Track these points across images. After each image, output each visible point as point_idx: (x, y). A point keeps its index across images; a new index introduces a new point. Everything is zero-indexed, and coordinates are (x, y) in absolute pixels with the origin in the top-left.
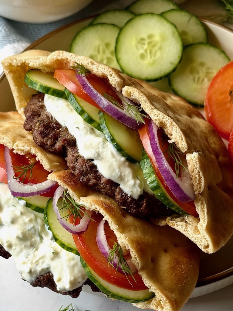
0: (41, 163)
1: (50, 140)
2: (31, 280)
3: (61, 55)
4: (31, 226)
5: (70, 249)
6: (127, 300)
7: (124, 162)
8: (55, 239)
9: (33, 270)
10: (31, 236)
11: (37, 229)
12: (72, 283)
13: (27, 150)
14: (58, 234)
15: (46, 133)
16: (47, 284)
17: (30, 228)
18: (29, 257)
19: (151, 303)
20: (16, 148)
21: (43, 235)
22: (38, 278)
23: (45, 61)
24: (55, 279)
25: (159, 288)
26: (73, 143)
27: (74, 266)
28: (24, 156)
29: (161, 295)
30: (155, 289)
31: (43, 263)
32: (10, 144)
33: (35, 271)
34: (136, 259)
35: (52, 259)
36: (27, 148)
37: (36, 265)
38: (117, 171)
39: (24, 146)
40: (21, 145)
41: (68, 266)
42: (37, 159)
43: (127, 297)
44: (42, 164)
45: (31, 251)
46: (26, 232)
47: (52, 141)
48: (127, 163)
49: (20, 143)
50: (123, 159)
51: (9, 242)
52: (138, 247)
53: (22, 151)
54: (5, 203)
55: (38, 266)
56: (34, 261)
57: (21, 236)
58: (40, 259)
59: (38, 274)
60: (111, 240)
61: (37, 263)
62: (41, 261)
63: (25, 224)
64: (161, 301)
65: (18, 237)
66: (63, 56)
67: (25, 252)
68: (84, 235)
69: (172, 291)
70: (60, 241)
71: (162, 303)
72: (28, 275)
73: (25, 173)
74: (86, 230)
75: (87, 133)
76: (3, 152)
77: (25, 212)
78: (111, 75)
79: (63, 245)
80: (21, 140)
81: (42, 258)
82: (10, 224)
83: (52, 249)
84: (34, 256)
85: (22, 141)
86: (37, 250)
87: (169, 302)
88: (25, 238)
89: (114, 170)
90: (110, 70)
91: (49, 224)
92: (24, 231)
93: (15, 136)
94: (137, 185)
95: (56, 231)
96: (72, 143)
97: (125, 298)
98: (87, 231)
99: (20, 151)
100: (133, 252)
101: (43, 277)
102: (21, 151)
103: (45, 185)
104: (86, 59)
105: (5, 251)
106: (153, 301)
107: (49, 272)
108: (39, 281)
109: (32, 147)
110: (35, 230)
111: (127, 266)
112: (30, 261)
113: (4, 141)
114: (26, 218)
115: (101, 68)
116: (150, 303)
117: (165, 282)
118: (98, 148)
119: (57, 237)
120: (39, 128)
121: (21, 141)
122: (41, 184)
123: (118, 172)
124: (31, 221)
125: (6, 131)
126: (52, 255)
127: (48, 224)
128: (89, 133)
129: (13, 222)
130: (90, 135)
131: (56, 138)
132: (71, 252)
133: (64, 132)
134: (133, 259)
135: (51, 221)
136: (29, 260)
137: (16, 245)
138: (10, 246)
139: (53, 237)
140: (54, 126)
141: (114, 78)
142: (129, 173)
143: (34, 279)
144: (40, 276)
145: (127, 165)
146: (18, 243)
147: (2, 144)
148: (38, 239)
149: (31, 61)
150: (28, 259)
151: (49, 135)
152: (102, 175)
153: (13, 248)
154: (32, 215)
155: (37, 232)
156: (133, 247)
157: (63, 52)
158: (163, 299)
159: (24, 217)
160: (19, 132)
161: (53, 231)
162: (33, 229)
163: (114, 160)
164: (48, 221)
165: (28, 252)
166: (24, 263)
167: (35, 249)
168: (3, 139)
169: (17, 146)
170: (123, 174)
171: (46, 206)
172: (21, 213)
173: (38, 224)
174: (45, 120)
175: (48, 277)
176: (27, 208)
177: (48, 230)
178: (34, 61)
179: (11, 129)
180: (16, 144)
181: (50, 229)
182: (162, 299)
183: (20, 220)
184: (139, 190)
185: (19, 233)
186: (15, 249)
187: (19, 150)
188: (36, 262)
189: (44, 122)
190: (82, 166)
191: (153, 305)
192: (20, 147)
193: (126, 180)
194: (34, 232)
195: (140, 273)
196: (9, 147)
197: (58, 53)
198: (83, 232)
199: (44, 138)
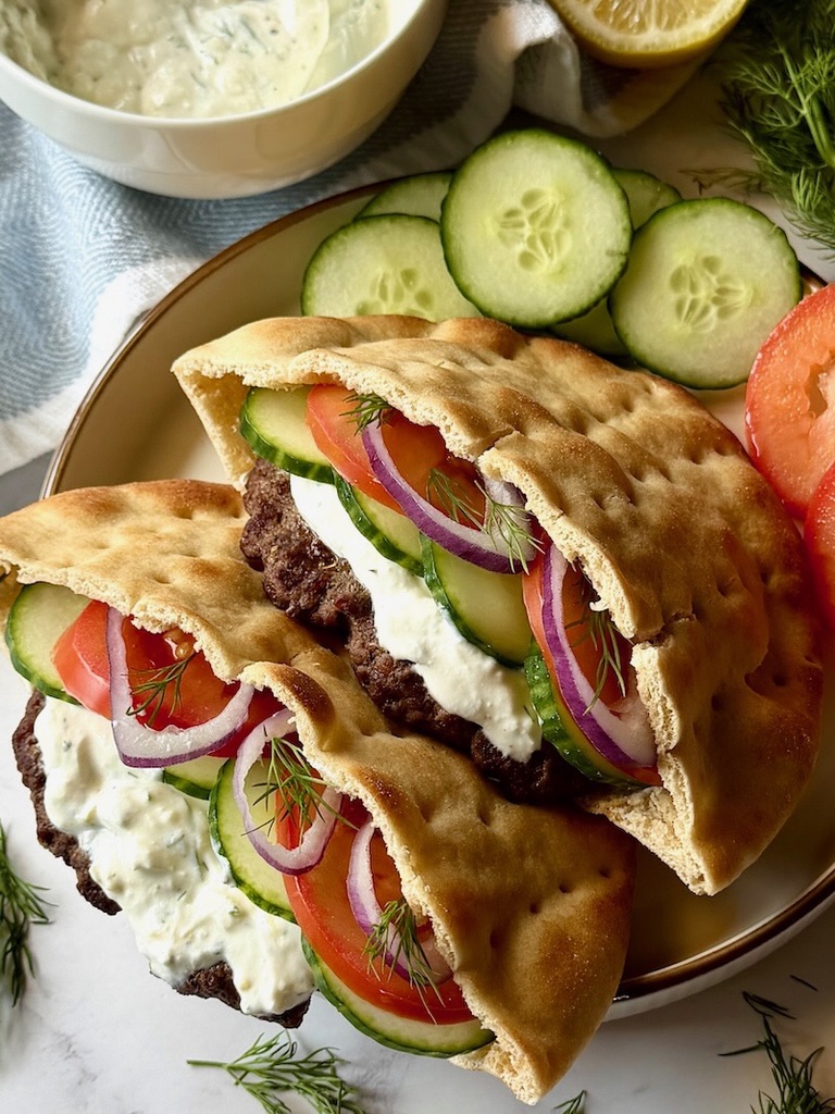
0: (206, 659)
1: (306, 596)
2: (174, 980)
3: (322, 364)
4: (177, 833)
5: (274, 909)
6: (421, 1050)
7: (494, 671)
8: (236, 879)
9: (178, 958)
10: (176, 863)
11: (192, 844)
12: (281, 996)
13: (170, 621)
14: (245, 865)
15: (294, 574)
16: (216, 993)
17: (172, 841)
18: (169, 919)
19: (487, 1057)
20: (141, 615)
21: (208, 859)
22: (191, 977)
23: (282, 374)
24: (238, 982)
25: (505, 1023)
26: (364, 608)
27: (286, 952)
28: (160, 637)
29: (511, 1040)
30: (494, 1026)
31: (206, 937)
32: (123, 604)
33: (184, 961)
34: (448, 945)
35: (230, 929)
36: (170, 616)
37: (188, 943)
38: (473, 694)
39: (162, 611)
40: (154, 608)
41: (271, 951)
42: (197, 647)
43: (422, 1045)
44: (211, 662)
45: (175, 904)
46: (162, 850)
47: (309, 599)
48: (499, 674)
49: (151, 601)
50: (489, 663)
51: (115, 879)
52: (454, 912)
53: (156, 622)
54: (107, 766)
55: (193, 946)
56: (182, 934)
57: (147, 865)
58: (197, 926)
59: (193, 967)
60: (386, 885)
61: (189, 938)
62: (199, 933)
63: (159, 827)
64: (511, 1057)
65: (139, 868)
66: (327, 366)
67: (158, 905)
68: (311, 876)
69: (541, 1025)
70: (250, 886)
71: (512, 1062)
72: (166, 969)
73: (161, 693)
74: (318, 863)
75: (397, 584)
76: (103, 623)
77: (160, 793)
78: (448, 428)
79: (257, 898)
80: (153, 591)
81: (204, 923)
82: (118, 827)
83: (229, 901)
84: (182, 916)
85: (158, 596)
86: (190, 900)
87: (530, 1061)
88: (158, 867)
89: (465, 693)
90: (444, 414)
91: (223, 839)
92: (157, 848)
93: (137, 581)
94: (524, 732)
95: (239, 859)
96: (361, 607)
97: (417, 1048)
98: (321, 863)
99: (150, 623)
100: (439, 925)
101: (206, 976)
102: (153, 621)
103: (211, 732)
104: (383, 381)
105: (106, 897)
106: (491, 1053)
107: (222, 963)
108: (195, 984)
109: (184, 615)
110: (187, 846)
111: (424, 961)
112: (172, 931)
113: (107, 593)
114: (164, 810)
115: (422, 408)
116: (483, 1056)
117: (524, 1002)
118: (425, 633)
119: (242, 876)
120: (277, 560)
121: (152, 596)
122: (201, 728)
123: (477, 698)
124: (175, 819)
125: (115, 565)
126: (229, 919)
127: (219, 839)
128: (401, 585)
129: (127, 823)
130: (405, 590)
131: (320, 589)
132: (278, 915)
133: (342, 571)
134: (440, 943)
135: (226, 830)
136: (168, 929)
137: (134, 885)
138: (119, 888)
139: (230, 875)
140: (317, 553)
141: (458, 438)
142: (503, 701)
143: (181, 978)
144: (197, 972)
145: (499, 680)
146: (141, 880)
147: (103, 601)
148: (194, 870)
149: (248, 370)
150: (166, 925)
151: (301, 581)
152: (435, 702)
153: (128, 892)
154: (179, 801)
155: (192, 851)
156: (439, 910)
157: (326, 356)
158: (515, 1052)
159: (158, 809)
160: (150, 564)
161: (231, 858)
162: (182, 842)
163: (466, 667)
164: (220, 828)
165: (166, 907)
166: (155, 936)
167: (183, 898)
168: (106, 586)
169: (144, 609)
170: (488, 704)
171: (215, 781)
172: (151, 798)
173: (193, 829)
174: (292, 537)
175: (219, 974)
176: (165, 784)
177: (218, 855)
178: (255, 373)
179: (129, 557)
180: (141, 602)
181: (223, 852)
182: (512, 1051)
183: (147, 817)
184: (531, 743)
185: (142, 855)
186: (132, 897)
187: (148, 618)
188: (186, 936)
189: (290, 541)
190: (386, 676)
191: (490, 1064)
192: (153, 612)
193: (496, 718)
194: (183, 852)
195: (458, 980)
196: (120, 609)
197: (312, 356)
198: (311, 867)
199: (289, 589)
